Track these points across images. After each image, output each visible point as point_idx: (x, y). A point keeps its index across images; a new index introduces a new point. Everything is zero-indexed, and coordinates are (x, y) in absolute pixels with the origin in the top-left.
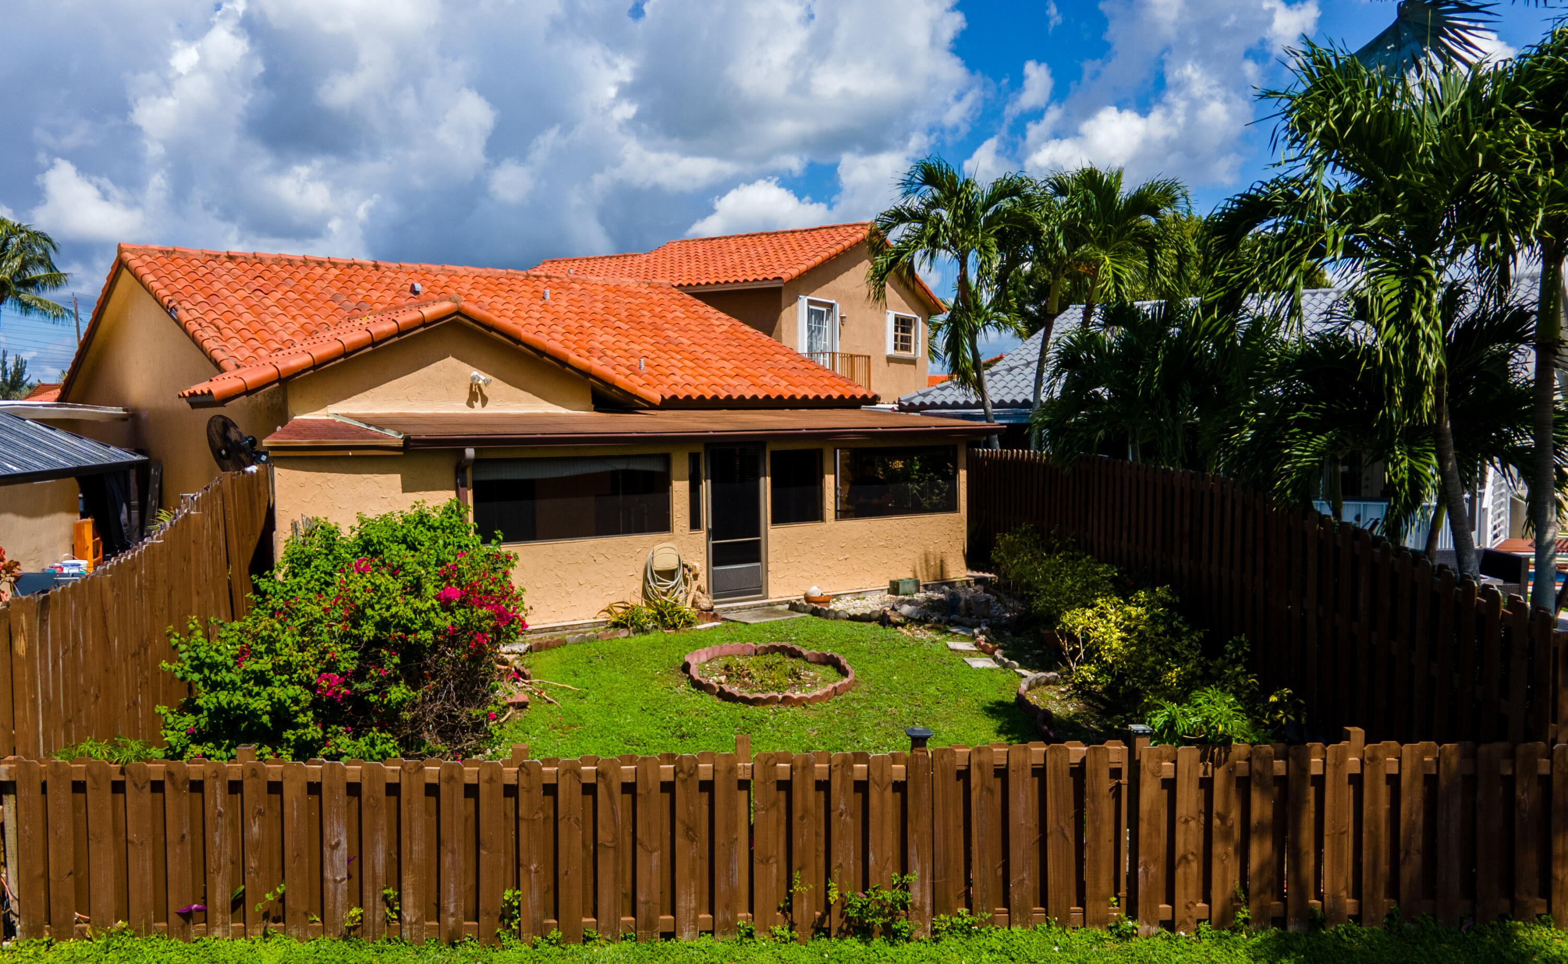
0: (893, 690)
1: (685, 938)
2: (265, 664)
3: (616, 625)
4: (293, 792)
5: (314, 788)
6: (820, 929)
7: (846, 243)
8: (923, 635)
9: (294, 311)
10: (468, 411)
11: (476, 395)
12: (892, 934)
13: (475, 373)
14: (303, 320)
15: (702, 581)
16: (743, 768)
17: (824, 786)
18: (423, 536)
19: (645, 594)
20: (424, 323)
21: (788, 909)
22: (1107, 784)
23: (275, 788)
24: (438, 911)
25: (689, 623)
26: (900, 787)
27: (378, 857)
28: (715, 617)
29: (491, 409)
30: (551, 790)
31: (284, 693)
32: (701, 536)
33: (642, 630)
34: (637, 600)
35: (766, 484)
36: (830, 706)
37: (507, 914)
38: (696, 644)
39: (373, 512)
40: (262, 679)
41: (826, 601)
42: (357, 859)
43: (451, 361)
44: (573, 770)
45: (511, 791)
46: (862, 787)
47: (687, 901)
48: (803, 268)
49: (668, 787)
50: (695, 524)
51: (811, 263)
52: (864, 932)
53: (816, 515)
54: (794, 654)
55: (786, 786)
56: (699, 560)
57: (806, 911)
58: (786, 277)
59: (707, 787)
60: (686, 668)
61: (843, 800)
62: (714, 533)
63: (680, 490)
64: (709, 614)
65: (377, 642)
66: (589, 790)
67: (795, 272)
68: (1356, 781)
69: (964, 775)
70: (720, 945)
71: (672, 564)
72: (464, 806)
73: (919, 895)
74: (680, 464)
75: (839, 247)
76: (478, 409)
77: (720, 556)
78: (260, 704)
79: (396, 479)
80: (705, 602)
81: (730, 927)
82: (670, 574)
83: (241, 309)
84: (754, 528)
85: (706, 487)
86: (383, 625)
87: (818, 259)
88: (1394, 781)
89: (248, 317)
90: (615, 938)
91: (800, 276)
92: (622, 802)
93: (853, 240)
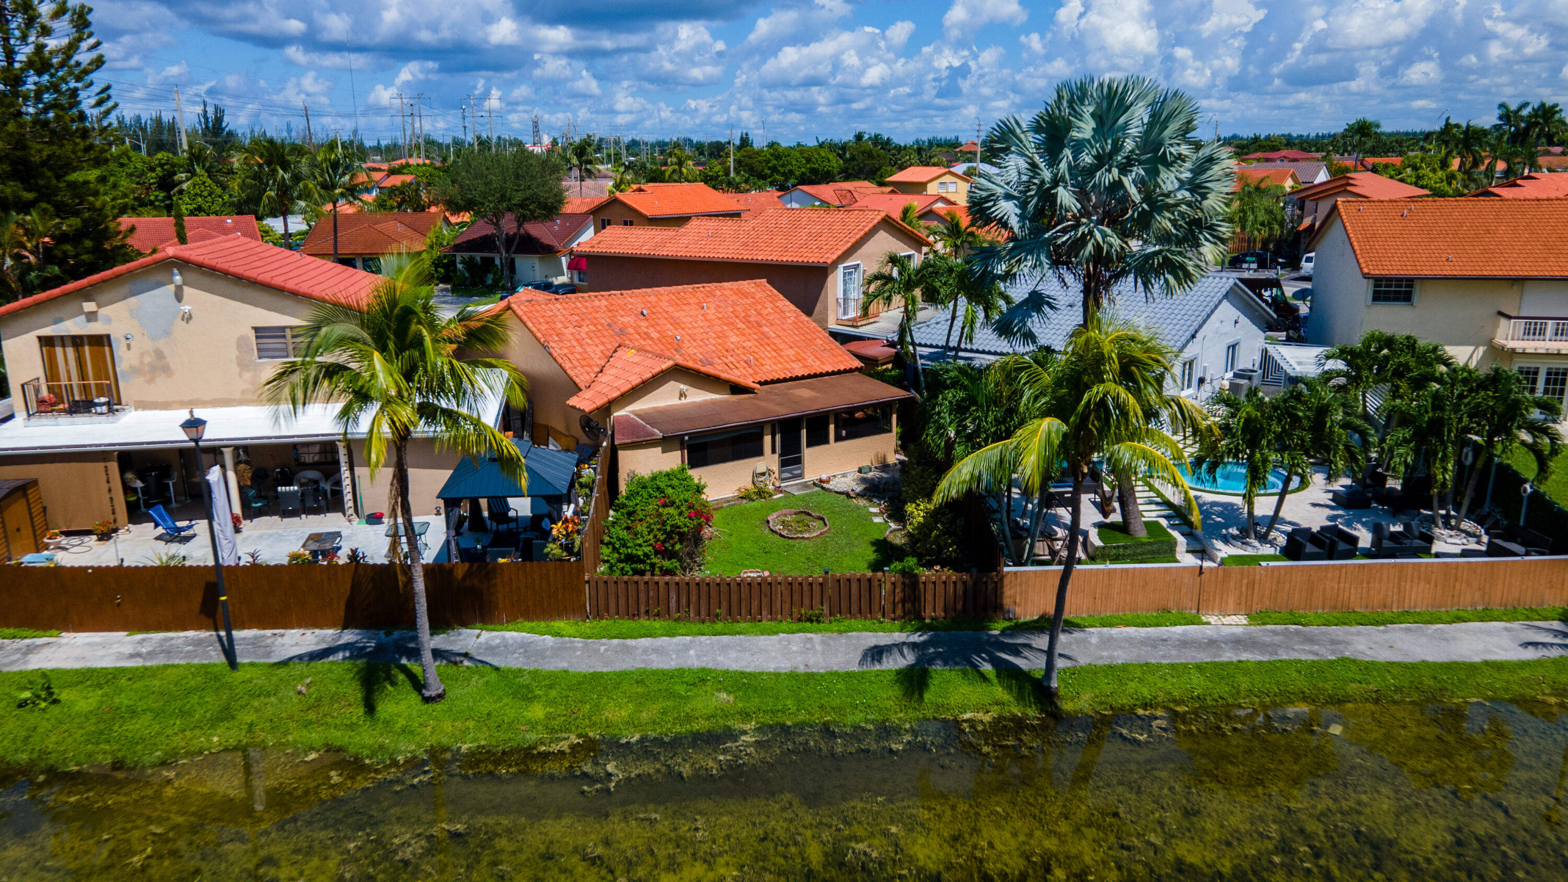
0: (842, 533)
1: (764, 622)
2: (640, 541)
3: (742, 498)
4: (661, 584)
5: (667, 583)
6: (800, 620)
7: (867, 229)
8: (862, 502)
9: (597, 342)
10: (679, 402)
11: (682, 395)
12: (818, 622)
13: (682, 386)
14: (602, 348)
15: (777, 475)
16: (779, 579)
17: (801, 584)
18: (675, 482)
19: (753, 483)
20: (662, 371)
21: (791, 615)
22: (877, 583)
23: (657, 583)
24: (699, 614)
25: (771, 496)
26: (821, 584)
27: (684, 601)
28: (781, 492)
29: (689, 400)
30: (729, 584)
31: (647, 549)
32: (777, 456)
33: (753, 500)
34: (750, 486)
35: (804, 432)
36: (818, 540)
37: (717, 616)
38: (773, 509)
39: (656, 470)
40: (640, 545)
41: (828, 481)
42: (678, 601)
43: (672, 383)
44: (734, 580)
45: (718, 584)
46: (811, 584)
47: (764, 613)
48: (840, 252)
49: (759, 584)
50: (774, 451)
51: (845, 248)
52: (812, 621)
53: (826, 441)
54: (809, 514)
55: (791, 584)
56: (775, 467)
57: (796, 615)
58: (829, 261)
59: (770, 584)
60: (768, 522)
61: (805, 588)
62: (781, 455)
63: (767, 439)
64: (778, 490)
65: (672, 532)
66: (739, 584)
67: (834, 257)
68: (945, 583)
69: (839, 581)
70: (773, 624)
71: (764, 470)
72: (706, 588)
73: (826, 611)
74: (768, 429)
75: (862, 233)
76: (683, 401)
77: (784, 464)
78: (640, 553)
79: (659, 449)
80: (777, 484)
81: (776, 619)
82: (763, 474)
83: (575, 344)
84: (799, 450)
85: (778, 437)
86: (672, 526)
87: (849, 244)
88: (955, 583)
89: (579, 349)
90: (745, 621)
91: (838, 258)
92: (747, 588)
93: (871, 225)
